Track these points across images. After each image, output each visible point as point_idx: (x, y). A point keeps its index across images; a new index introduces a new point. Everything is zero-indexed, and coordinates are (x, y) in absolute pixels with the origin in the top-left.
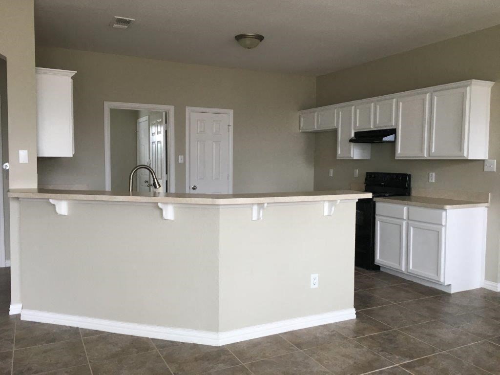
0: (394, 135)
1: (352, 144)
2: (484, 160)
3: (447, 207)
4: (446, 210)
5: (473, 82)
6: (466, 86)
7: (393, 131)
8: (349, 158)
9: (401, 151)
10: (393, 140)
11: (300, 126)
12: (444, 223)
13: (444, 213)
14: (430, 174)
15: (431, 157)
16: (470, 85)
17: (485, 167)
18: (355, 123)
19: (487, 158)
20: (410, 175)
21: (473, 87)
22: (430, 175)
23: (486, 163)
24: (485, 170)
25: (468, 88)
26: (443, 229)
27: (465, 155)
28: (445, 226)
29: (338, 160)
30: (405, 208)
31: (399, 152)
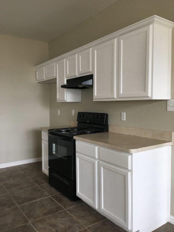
0: (92, 80)
1: (65, 89)
2: (166, 100)
3: (133, 151)
4: (132, 154)
5: (155, 19)
6: (149, 24)
7: (91, 77)
8: (64, 101)
9: (97, 94)
10: (91, 84)
11: (36, 78)
12: (130, 168)
13: (130, 157)
14: (122, 113)
15: (120, 98)
16: (152, 23)
17: (168, 107)
18: (66, 72)
19: (170, 99)
20: (107, 115)
21: (156, 25)
22: (122, 115)
23: (168, 103)
24: (168, 110)
25: (151, 26)
26: (129, 173)
27: (149, 95)
28: (131, 171)
29: (58, 102)
30: (96, 148)
31: (96, 94)
